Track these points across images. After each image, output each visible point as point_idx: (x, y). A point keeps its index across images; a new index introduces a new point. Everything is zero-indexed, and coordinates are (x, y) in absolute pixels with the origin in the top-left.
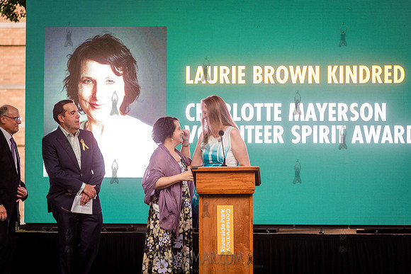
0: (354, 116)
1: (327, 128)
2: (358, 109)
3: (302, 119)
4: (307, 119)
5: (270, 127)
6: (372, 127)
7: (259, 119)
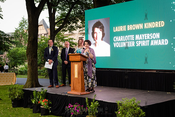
0: (151, 37)
1: (144, 41)
2: (152, 35)
3: (139, 39)
4: (140, 39)
5: (131, 42)
6: (156, 40)
7: (129, 40)
